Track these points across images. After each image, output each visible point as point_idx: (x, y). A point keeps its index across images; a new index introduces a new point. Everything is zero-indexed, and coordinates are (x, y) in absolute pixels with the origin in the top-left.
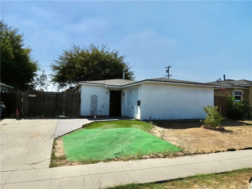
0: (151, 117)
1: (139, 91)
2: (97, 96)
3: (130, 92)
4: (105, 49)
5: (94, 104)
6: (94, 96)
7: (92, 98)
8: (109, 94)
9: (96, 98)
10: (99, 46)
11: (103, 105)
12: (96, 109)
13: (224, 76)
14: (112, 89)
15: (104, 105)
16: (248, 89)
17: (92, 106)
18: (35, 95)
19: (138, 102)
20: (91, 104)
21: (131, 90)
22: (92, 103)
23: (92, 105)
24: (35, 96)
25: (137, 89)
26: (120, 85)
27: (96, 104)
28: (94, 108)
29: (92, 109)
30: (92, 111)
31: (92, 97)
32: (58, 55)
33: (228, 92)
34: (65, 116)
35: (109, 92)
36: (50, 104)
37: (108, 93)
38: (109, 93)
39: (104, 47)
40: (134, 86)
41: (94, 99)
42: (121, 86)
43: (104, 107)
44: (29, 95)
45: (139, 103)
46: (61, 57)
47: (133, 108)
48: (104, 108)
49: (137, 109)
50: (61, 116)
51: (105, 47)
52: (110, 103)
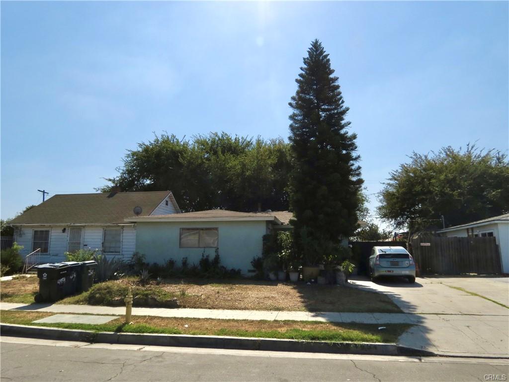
4: (473, 151)
10: (461, 148)
18: (430, 244)
34: (477, 274)
39: (470, 148)
44: (421, 244)
46: (392, 176)
50: (471, 274)
51: (472, 147)
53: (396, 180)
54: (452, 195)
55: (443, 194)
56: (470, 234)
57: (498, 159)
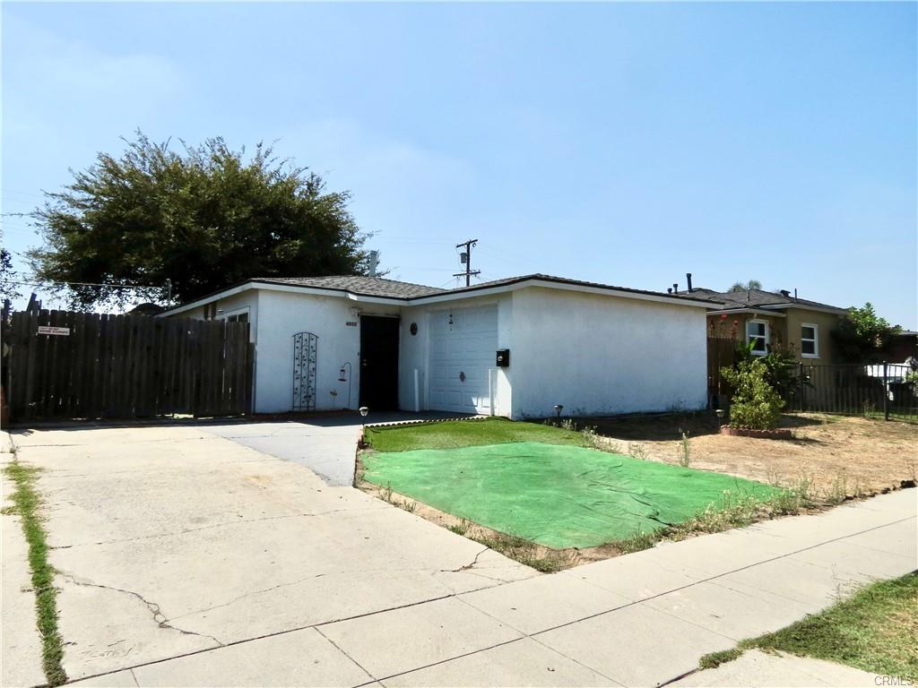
0: (561, 407)
1: (501, 315)
2: (317, 337)
3: (449, 321)
4: (266, 161)
5: (306, 366)
6: (305, 336)
7: (297, 345)
8: (358, 328)
9: (312, 343)
10: (244, 148)
11: (343, 371)
12: (312, 385)
13: (689, 276)
14: (367, 311)
15: (347, 368)
16: (784, 315)
17: (299, 372)
18: (68, 330)
19: (499, 353)
20: (296, 367)
21: (453, 314)
22: (297, 362)
23: (298, 368)
24: (65, 331)
25: (493, 309)
26: (406, 296)
27: (312, 366)
28: (305, 380)
29: (297, 383)
30: (299, 390)
31: (298, 337)
32: (70, 170)
33: (736, 324)
34: (192, 416)
35: (357, 320)
36: (133, 366)
37: (355, 324)
38: (359, 325)
39: (263, 153)
40: (474, 298)
41: (305, 348)
42: (408, 299)
43: (346, 376)
44: (40, 328)
45: (504, 359)
46: (80, 181)
47: (462, 377)
48: (348, 381)
49: (494, 379)
50: (176, 416)
51: (267, 153)
52: (361, 363)
53: (86, 189)
54: (201, 236)
55: (181, 232)
56: (210, 319)
57: (310, 185)
